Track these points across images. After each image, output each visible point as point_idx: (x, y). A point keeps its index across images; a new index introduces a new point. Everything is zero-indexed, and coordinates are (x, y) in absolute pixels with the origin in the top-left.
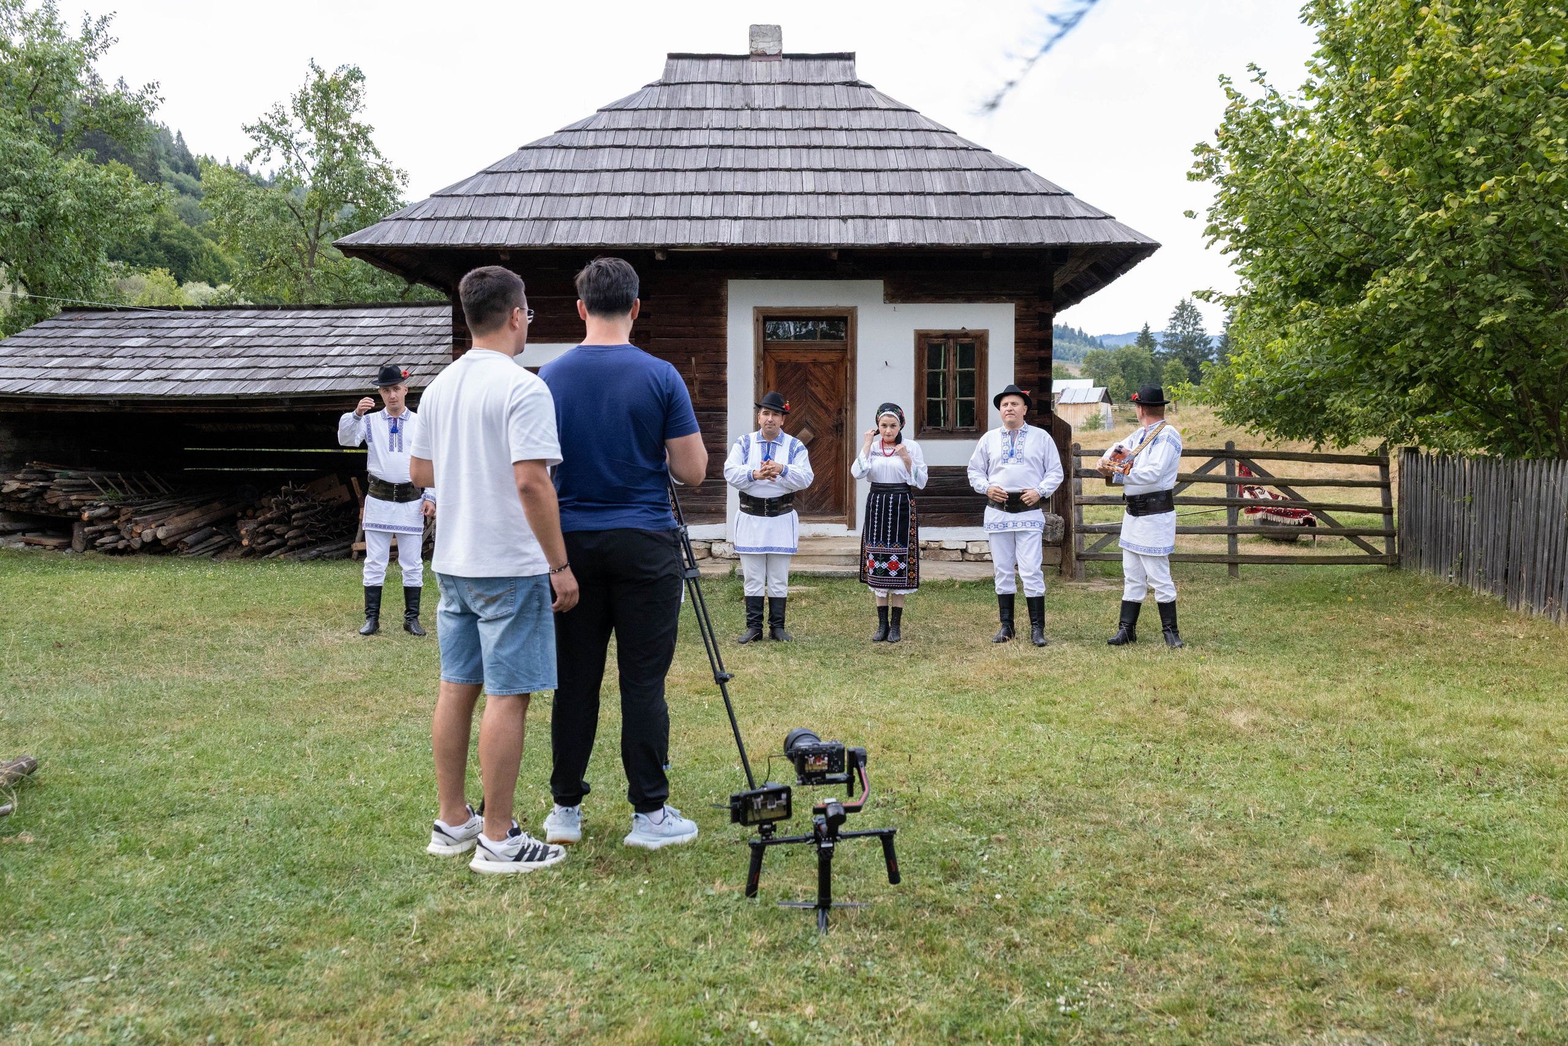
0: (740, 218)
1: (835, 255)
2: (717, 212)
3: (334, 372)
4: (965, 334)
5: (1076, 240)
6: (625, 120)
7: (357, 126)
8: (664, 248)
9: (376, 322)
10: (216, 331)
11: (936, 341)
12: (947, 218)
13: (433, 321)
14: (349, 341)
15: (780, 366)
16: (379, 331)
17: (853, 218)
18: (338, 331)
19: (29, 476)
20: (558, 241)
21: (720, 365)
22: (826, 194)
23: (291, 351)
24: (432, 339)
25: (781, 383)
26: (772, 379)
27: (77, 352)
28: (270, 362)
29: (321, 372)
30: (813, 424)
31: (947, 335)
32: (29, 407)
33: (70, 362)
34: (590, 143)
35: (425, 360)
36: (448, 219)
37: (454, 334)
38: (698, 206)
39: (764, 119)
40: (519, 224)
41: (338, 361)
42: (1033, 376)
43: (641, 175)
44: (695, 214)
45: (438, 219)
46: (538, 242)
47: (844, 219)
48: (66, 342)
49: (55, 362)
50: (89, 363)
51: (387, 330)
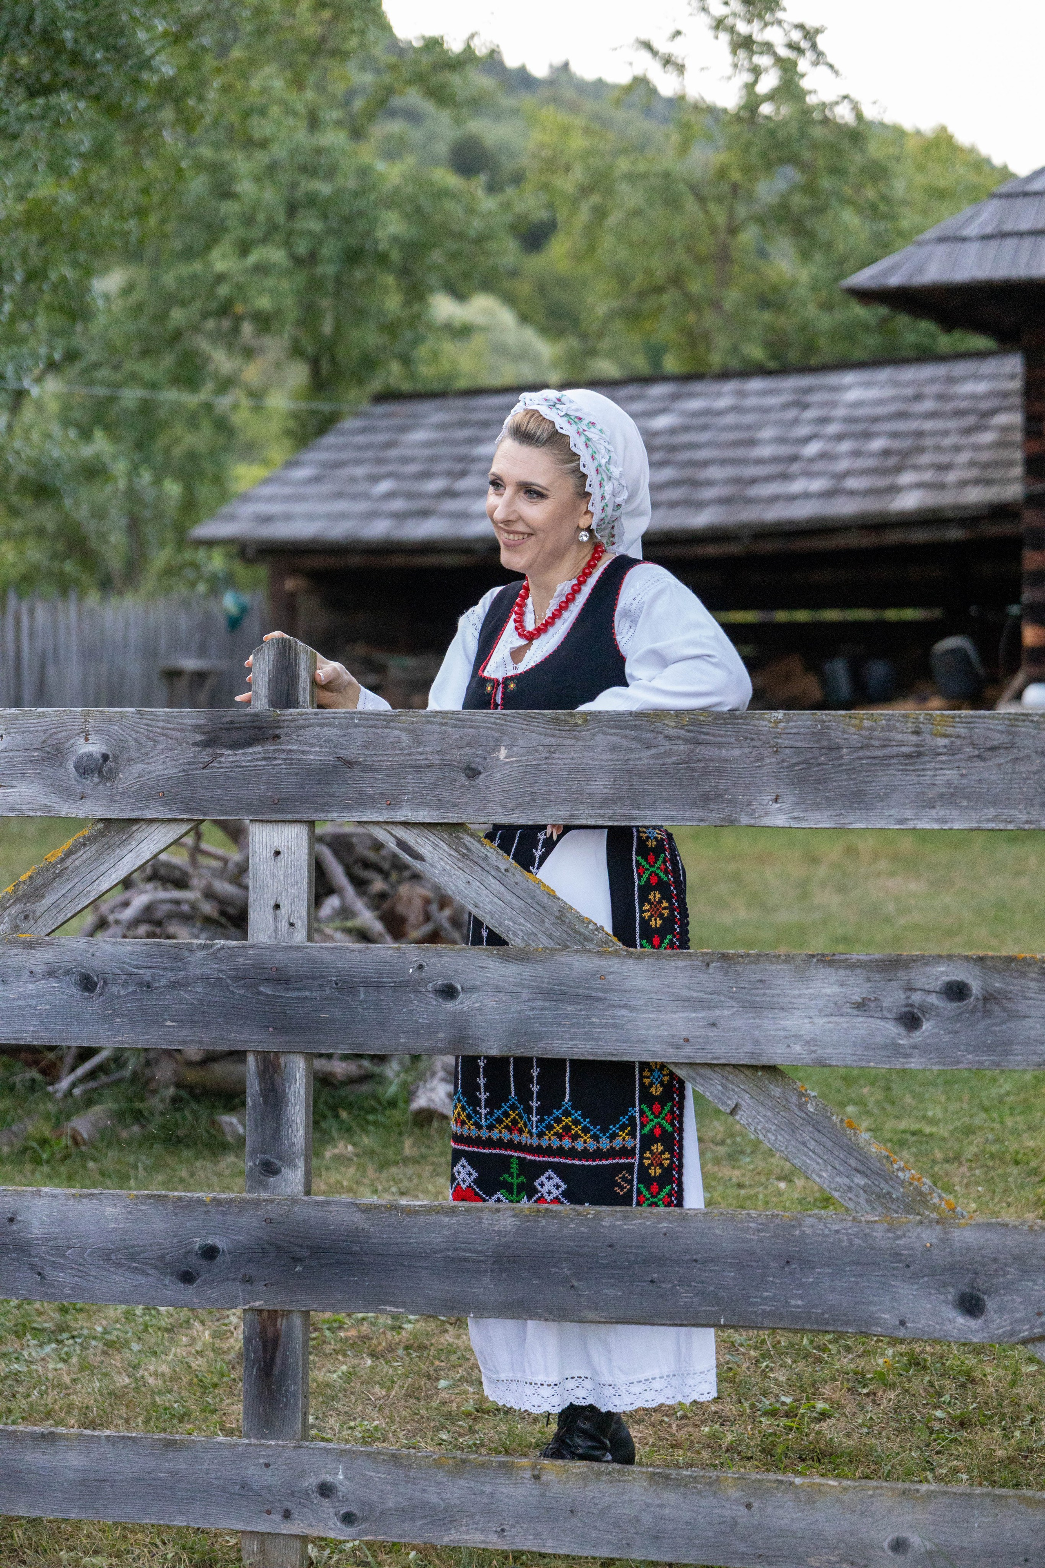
3: (817, 485)
7: (801, 27)
9: (873, 393)
13: (969, 388)
14: (832, 429)
16: (881, 410)
24: (971, 420)
27: (412, 468)
28: (714, 472)
29: (797, 486)
32: (355, 561)
33: (407, 486)
35: (964, 457)
36: (1020, 234)
41: (819, 466)
45: (1004, 235)
48: (393, 453)
49: (384, 486)
50: (435, 485)
51: (892, 408)
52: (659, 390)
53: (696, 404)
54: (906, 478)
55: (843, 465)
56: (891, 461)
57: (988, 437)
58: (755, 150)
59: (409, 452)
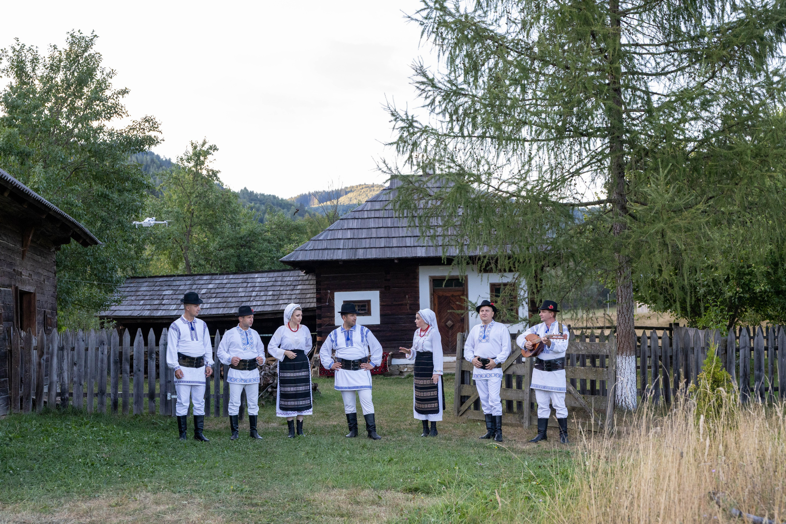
0: (424, 246)
2: (416, 244)
3: (259, 303)
4: (509, 284)
6: (377, 206)
8: (397, 259)
9: (264, 280)
10: (199, 286)
11: (498, 287)
13: (288, 279)
14: (257, 289)
15: (439, 297)
16: (268, 284)
18: (249, 285)
20: (360, 257)
21: (417, 298)
23: (236, 295)
24: (292, 287)
25: (440, 303)
26: (436, 303)
27: (147, 298)
30: (453, 319)
31: (502, 285)
33: (148, 302)
34: (366, 217)
37: (317, 290)
38: (409, 242)
40: (345, 251)
41: (257, 298)
43: (386, 229)
44: (408, 245)
46: (353, 258)
48: (139, 293)
49: (142, 302)
50: (156, 302)
51: (271, 284)
52: (205, 277)
53: (217, 282)
54: (281, 302)
55: (264, 298)
56: (276, 297)
57: (298, 292)
58: (202, 206)
59: (145, 293)
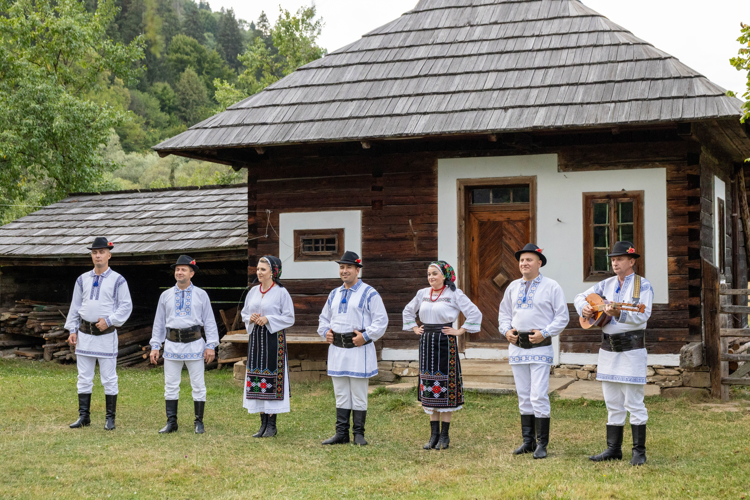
0: (428, 113)
1: (494, 139)
2: (413, 109)
4: (624, 195)
5: (688, 115)
6: (376, 42)
8: (367, 140)
11: (600, 201)
12: (588, 103)
14: (226, 211)
15: (482, 224)
17: (513, 107)
18: (224, 204)
19: (19, 310)
20: (293, 139)
21: (433, 225)
22: (500, 89)
25: (483, 237)
26: (475, 234)
28: (167, 228)
30: (508, 270)
31: (609, 196)
36: (228, 126)
37: (250, 207)
38: (401, 106)
39: (478, 32)
40: (273, 127)
42: (684, 228)
43: (370, 84)
44: (396, 111)
47: (506, 109)
